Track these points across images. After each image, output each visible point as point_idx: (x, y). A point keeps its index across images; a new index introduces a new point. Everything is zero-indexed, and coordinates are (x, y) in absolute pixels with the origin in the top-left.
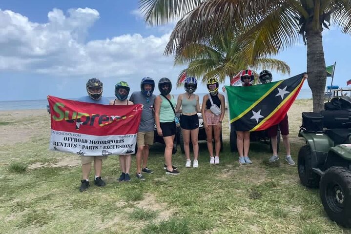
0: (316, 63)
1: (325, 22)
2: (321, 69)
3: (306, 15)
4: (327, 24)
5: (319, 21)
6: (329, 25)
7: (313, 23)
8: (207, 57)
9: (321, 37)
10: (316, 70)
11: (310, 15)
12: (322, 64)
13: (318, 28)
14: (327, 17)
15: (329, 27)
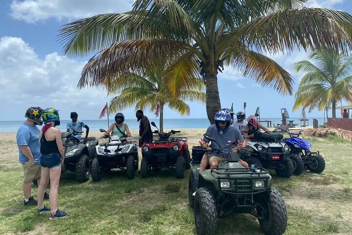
0: (212, 100)
1: (219, 67)
2: (217, 105)
3: (205, 61)
4: (221, 69)
5: (214, 66)
6: (223, 69)
7: (210, 67)
8: (139, 86)
9: (217, 79)
10: (212, 105)
11: (207, 60)
12: (217, 100)
13: (213, 71)
14: (220, 63)
15: (222, 71)
